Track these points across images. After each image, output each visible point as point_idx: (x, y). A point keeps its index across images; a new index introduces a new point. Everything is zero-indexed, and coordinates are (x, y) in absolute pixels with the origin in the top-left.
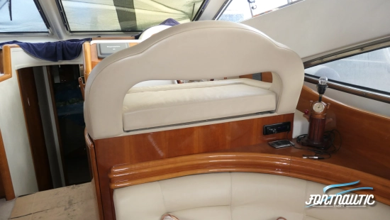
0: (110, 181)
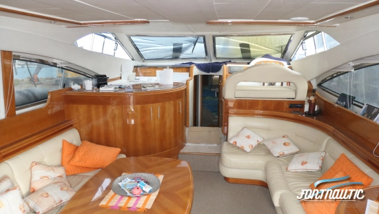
0: (228, 113)
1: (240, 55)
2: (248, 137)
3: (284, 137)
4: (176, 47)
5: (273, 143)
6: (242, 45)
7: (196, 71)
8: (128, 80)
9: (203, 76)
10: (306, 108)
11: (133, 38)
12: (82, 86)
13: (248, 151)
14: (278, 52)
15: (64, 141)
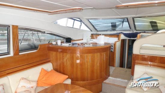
0: (135, 63)
1: (151, 29)
4: (113, 24)
7: (123, 37)
8: (87, 40)
9: (129, 40)
11: (90, 21)
12: (57, 43)
15: (42, 69)
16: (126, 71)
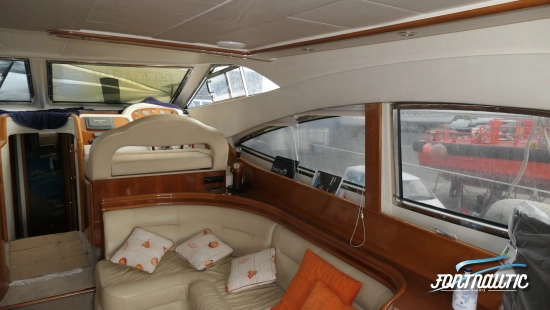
1: (100, 98)
2: (147, 245)
3: (205, 233)
5: (193, 246)
6: (104, 80)
7: (11, 127)
10: (229, 181)
13: (151, 271)
14: (166, 94)
16: (59, 243)
